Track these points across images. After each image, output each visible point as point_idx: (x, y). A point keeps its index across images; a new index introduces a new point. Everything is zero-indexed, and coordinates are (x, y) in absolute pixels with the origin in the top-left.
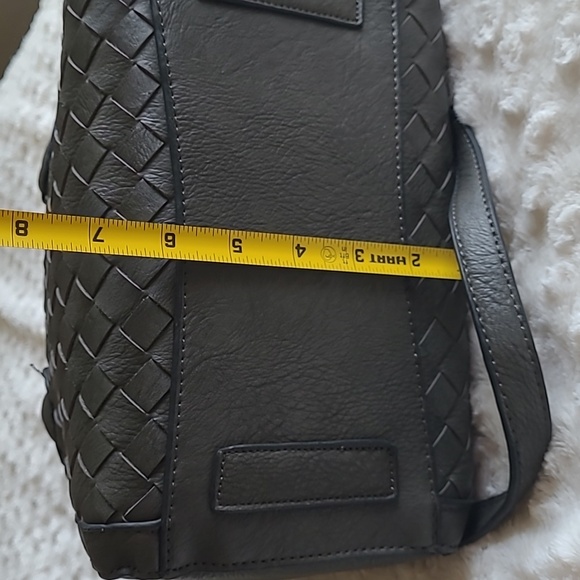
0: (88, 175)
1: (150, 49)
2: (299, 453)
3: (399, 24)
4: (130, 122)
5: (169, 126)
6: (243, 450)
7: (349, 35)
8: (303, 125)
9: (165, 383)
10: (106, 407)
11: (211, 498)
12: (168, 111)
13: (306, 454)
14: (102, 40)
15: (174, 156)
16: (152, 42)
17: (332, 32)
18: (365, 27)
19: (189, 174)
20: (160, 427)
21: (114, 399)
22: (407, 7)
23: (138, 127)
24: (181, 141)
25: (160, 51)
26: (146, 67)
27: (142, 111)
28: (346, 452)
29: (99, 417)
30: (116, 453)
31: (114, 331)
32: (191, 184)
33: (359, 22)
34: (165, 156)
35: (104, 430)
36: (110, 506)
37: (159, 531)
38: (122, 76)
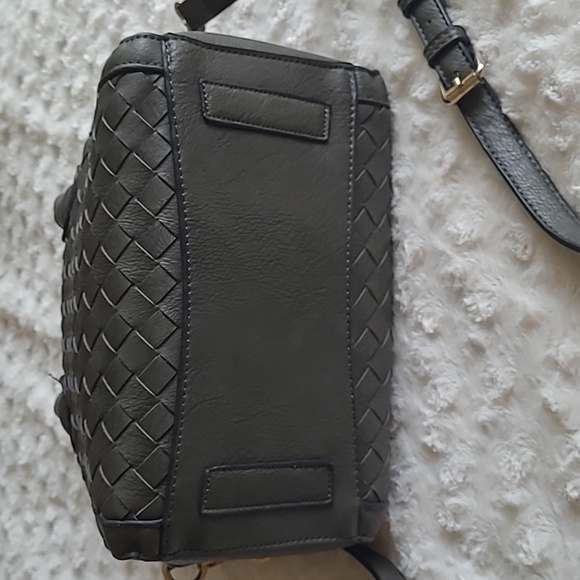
0: (116, 257)
1: (168, 163)
2: (264, 471)
3: (356, 137)
4: (151, 220)
5: (181, 225)
6: (224, 469)
7: (317, 148)
8: (279, 222)
9: (170, 420)
10: (124, 434)
11: (200, 505)
12: (181, 214)
13: (269, 471)
14: (131, 152)
15: (183, 249)
16: (170, 158)
17: (304, 146)
18: (329, 141)
19: (194, 263)
20: (165, 452)
21: (130, 430)
22: (363, 123)
23: (157, 224)
24: (189, 237)
25: (176, 165)
26: (164, 178)
27: (160, 212)
28: (298, 470)
29: (118, 442)
30: (131, 469)
31: (132, 378)
32: (195, 271)
33: (325, 138)
34: (176, 248)
35: (122, 452)
36: (126, 508)
37: (161, 527)
38: (146, 183)
